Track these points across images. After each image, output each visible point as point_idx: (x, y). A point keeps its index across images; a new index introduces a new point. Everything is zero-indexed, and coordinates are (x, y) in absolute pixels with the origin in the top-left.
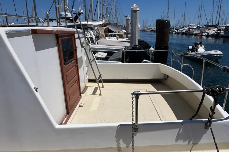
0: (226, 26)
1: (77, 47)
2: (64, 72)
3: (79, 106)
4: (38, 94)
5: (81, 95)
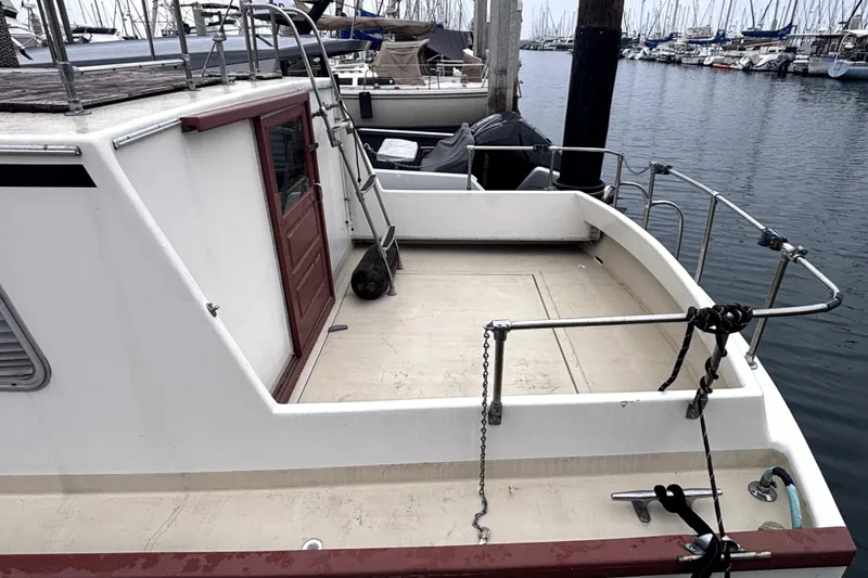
0: (817, 37)
1: (317, 145)
3: (331, 330)
4: (218, 322)
5: (332, 293)
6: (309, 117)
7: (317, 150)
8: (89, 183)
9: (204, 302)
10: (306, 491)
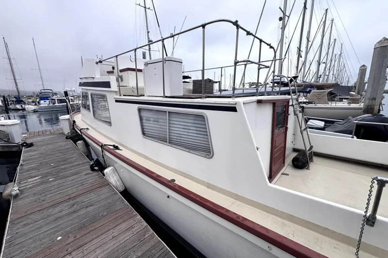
1: (289, 114)
2: (275, 136)
3: (282, 174)
4: (258, 152)
5: (284, 163)
6: (288, 106)
7: (289, 116)
8: (236, 111)
9: (256, 146)
10: (273, 216)
